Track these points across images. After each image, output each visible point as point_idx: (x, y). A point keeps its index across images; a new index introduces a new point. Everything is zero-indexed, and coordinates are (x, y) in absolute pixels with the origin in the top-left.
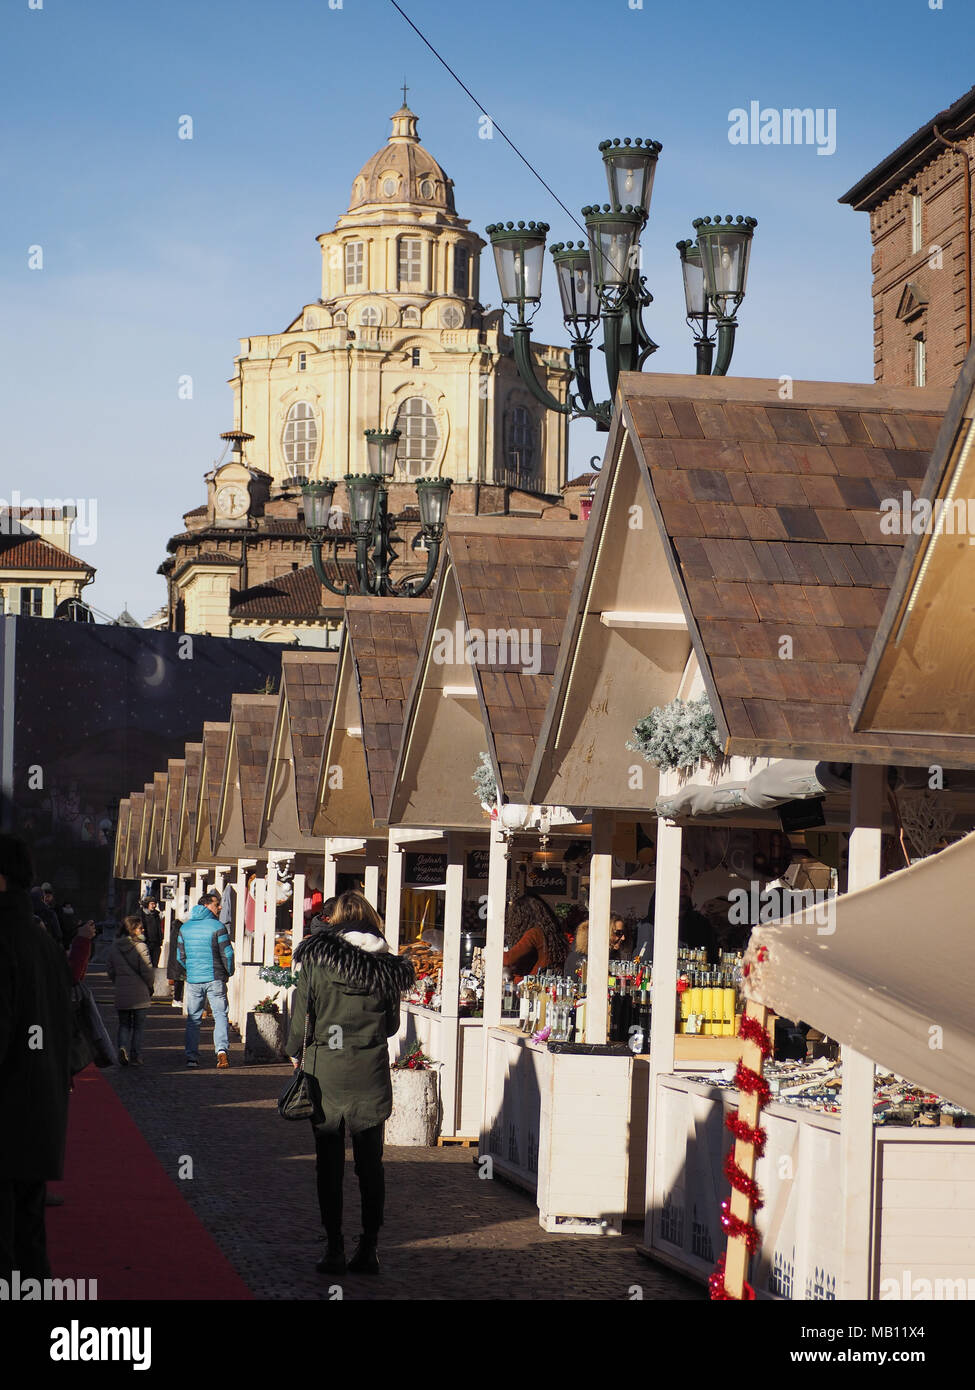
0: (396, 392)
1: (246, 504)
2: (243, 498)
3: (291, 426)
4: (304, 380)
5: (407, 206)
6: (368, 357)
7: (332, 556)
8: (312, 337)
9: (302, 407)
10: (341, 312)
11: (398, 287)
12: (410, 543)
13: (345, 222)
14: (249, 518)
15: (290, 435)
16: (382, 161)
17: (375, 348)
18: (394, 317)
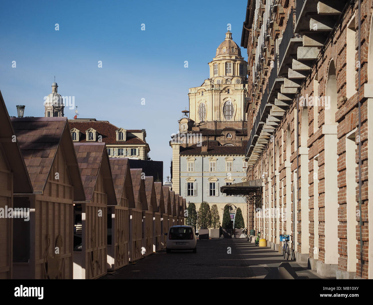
0: (224, 100)
1: (187, 128)
2: (186, 126)
3: (200, 109)
4: (203, 98)
5: (228, 55)
6: (217, 92)
7: (207, 139)
8: (204, 88)
9: (202, 104)
10: (213, 81)
11: (226, 75)
12: (226, 136)
13: (214, 59)
14: (188, 131)
15: (200, 111)
16: (223, 44)
17: (218, 89)
18: (224, 82)
